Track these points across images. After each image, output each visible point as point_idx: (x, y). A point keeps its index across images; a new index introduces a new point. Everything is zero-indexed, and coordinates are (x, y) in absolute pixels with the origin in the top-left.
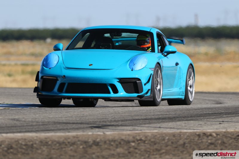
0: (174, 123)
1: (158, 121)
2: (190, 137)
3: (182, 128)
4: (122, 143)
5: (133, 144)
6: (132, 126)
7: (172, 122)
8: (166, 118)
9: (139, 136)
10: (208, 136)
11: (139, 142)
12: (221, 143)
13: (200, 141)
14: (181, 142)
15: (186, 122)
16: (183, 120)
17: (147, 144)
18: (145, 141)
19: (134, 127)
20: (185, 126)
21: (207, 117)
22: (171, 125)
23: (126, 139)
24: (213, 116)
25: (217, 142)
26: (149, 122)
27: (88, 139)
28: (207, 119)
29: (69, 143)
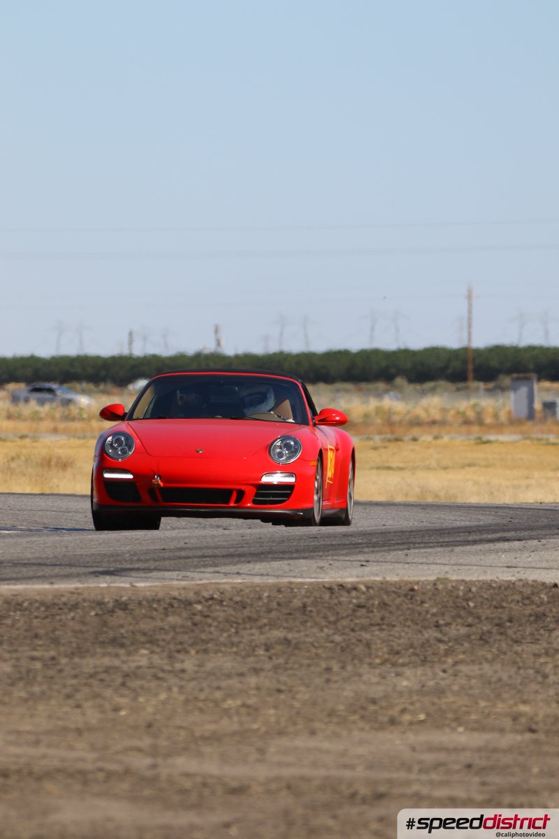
0: (264, 564)
1: (230, 560)
2: (311, 593)
3: (285, 575)
4: (176, 605)
5: (199, 607)
6: (179, 570)
7: (261, 561)
8: (246, 554)
9: (206, 590)
10: (349, 591)
11: (210, 602)
12: (379, 604)
13: (336, 601)
14: (297, 603)
15: (290, 561)
16: (282, 559)
17: (227, 606)
18: (222, 601)
19: (183, 573)
20: (291, 570)
21: (331, 552)
22: (260, 569)
23: (183, 597)
24: (343, 549)
25: (371, 602)
26: (214, 562)
27: (103, 598)
28: (333, 555)
29: (65, 604)
